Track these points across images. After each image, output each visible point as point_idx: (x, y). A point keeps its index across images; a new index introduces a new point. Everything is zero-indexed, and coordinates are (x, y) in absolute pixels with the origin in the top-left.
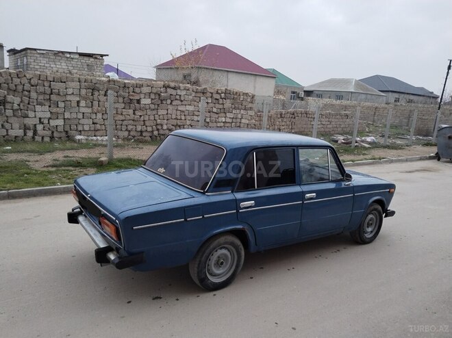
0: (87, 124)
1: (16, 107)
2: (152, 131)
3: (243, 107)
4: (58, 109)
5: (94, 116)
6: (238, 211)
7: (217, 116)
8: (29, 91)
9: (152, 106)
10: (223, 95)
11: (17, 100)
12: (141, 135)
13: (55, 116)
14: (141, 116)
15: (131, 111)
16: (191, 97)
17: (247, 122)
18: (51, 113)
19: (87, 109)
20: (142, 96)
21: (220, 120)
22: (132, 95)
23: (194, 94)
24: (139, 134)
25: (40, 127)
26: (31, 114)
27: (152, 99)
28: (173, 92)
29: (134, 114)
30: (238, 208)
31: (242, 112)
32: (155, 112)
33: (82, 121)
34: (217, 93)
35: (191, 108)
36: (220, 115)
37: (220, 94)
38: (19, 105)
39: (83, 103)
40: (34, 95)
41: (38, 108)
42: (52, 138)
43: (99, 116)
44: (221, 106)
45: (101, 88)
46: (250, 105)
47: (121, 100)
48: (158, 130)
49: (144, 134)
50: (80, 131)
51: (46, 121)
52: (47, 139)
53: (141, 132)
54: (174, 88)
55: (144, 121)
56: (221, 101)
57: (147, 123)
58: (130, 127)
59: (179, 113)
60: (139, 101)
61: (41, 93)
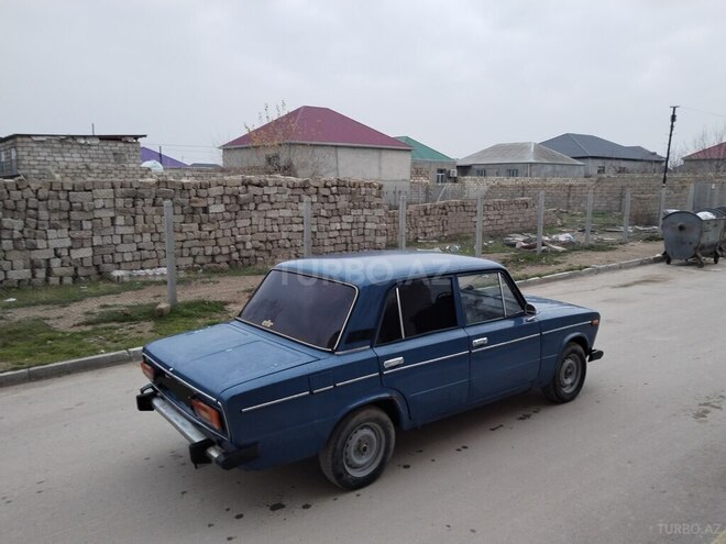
0: (127, 251)
1: (17, 234)
2: (230, 254)
3: (367, 205)
4: (83, 232)
5: (138, 239)
6: (381, 374)
7: (327, 221)
8: (36, 209)
9: (227, 216)
10: (334, 189)
11: (18, 224)
12: (213, 261)
13: (78, 244)
14: (210, 232)
15: (195, 226)
16: (285, 197)
17: (375, 226)
18: (72, 239)
19: (127, 228)
20: (211, 201)
21: (333, 226)
22: (196, 202)
23: (289, 191)
24: (210, 259)
25: (56, 263)
26: (41, 243)
27: (226, 204)
28: (258, 191)
29: (200, 229)
30: (381, 368)
31: (366, 212)
32: (231, 224)
33: (121, 248)
34: (325, 186)
35: (287, 213)
36: (332, 219)
37: (329, 187)
38: (21, 232)
39: (120, 220)
40: (44, 214)
41: (52, 233)
42: (75, 277)
43: (147, 237)
44: (332, 207)
45: (147, 194)
46: (377, 201)
47: (178, 210)
48: (238, 250)
49: (217, 259)
50: (119, 263)
51: (65, 253)
52: (68, 280)
53: (213, 256)
54: (258, 185)
55: (216, 239)
56: (332, 198)
57: (221, 242)
58: (195, 251)
59: (268, 222)
60: (205, 210)
61: (55, 210)
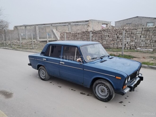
0: (143, 44)
1: (121, 38)
4: (133, 39)
5: (146, 41)
11: (121, 36)
13: (132, 41)
18: (131, 40)
19: (144, 38)
25: (127, 45)
26: (125, 41)
33: (141, 43)
38: (122, 38)
39: (142, 36)
40: (126, 35)
41: (127, 39)
42: (130, 48)
43: (149, 41)
45: (151, 30)
50: (140, 46)
51: (129, 43)
61: (128, 34)
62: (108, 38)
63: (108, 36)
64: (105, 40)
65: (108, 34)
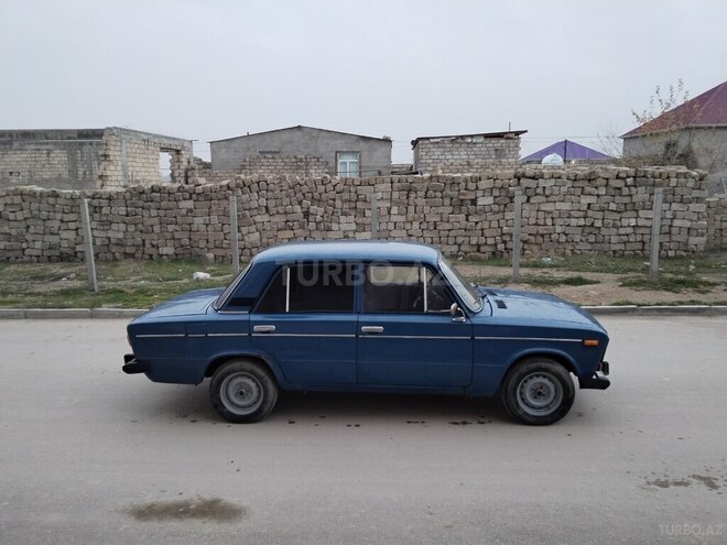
1: (319, 218)
2: (496, 245)
3: (678, 198)
4: (365, 219)
5: (408, 226)
6: (250, 335)
7: (617, 216)
8: (334, 200)
9: (495, 208)
10: (630, 181)
11: (321, 211)
12: (478, 251)
14: (477, 223)
15: (462, 217)
16: (564, 189)
17: (688, 224)
18: (357, 224)
19: (399, 217)
20: (479, 193)
21: (625, 222)
22: (463, 194)
23: (570, 184)
24: (475, 249)
26: (335, 226)
27: (495, 197)
28: (532, 184)
29: (467, 220)
30: (251, 331)
31: (675, 206)
32: (499, 216)
34: (618, 177)
35: (565, 206)
36: (624, 215)
37: (624, 179)
38: (322, 217)
39: (395, 210)
40: (338, 203)
41: (343, 219)
43: (416, 225)
44: (626, 200)
45: (419, 188)
46: (696, 193)
47: (447, 201)
48: (504, 242)
49: (482, 249)
51: (351, 234)
53: (479, 246)
54: (533, 178)
55: (482, 230)
56: (625, 191)
57: (487, 233)
58: (460, 240)
59: (541, 215)
60: (474, 202)
61: (346, 201)
62: (266, 218)
63: (266, 207)
64: (253, 228)
65: (263, 202)
